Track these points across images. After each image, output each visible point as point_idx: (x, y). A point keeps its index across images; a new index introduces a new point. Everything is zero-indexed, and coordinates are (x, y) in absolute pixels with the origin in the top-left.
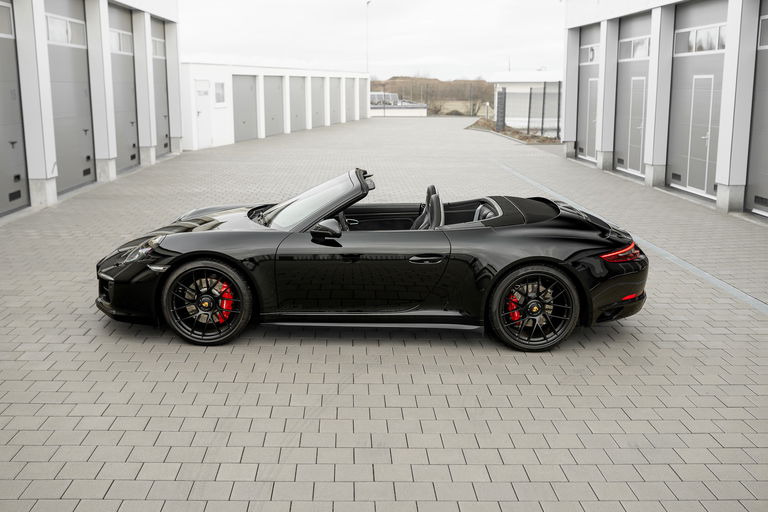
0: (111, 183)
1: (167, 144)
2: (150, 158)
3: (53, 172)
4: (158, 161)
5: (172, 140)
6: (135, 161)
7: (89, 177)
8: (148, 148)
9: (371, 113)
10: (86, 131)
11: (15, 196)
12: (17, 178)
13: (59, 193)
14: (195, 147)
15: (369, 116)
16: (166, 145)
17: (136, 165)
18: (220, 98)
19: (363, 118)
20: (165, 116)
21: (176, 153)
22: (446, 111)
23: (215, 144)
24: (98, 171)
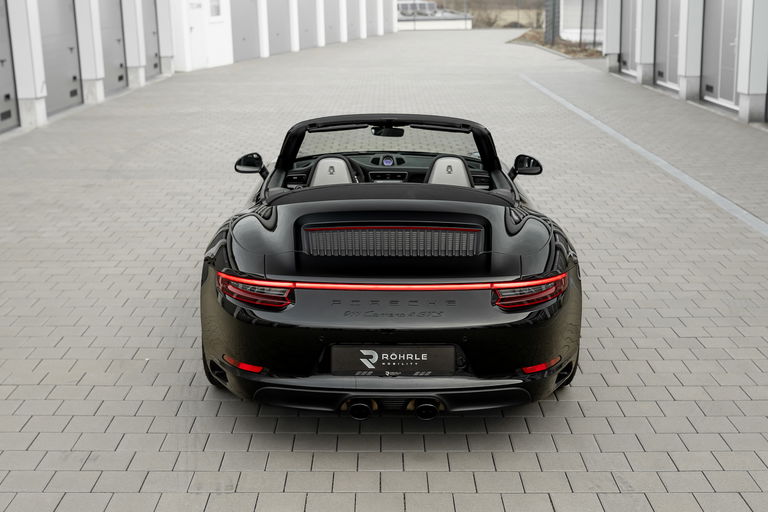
0: (100, 106)
1: (156, 64)
2: (139, 79)
3: (42, 92)
4: (148, 83)
5: (163, 61)
6: (123, 83)
7: (77, 99)
8: (137, 68)
9: (398, 26)
10: (71, 49)
11: (6, 115)
12: (8, 97)
13: (49, 114)
14: (189, 67)
15: (395, 30)
16: (156, 66)
17: (124, 88)
18: (217, 11)
19: (388, 32)
20: (154, 34)
21: (166, 74)
22: (502, 23)
23: (212, 64)
24: (85, 92)
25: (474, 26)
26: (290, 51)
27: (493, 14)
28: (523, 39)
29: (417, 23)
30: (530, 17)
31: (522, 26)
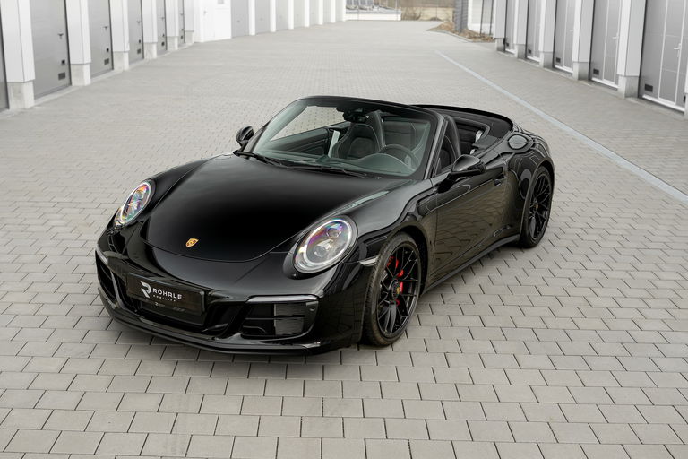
25: (403, 19)
26: (269, 32)
27: (417, 12)
28: (439, 28)
29: (360, 15)
30: (447, 13)
31: (439, 20)
